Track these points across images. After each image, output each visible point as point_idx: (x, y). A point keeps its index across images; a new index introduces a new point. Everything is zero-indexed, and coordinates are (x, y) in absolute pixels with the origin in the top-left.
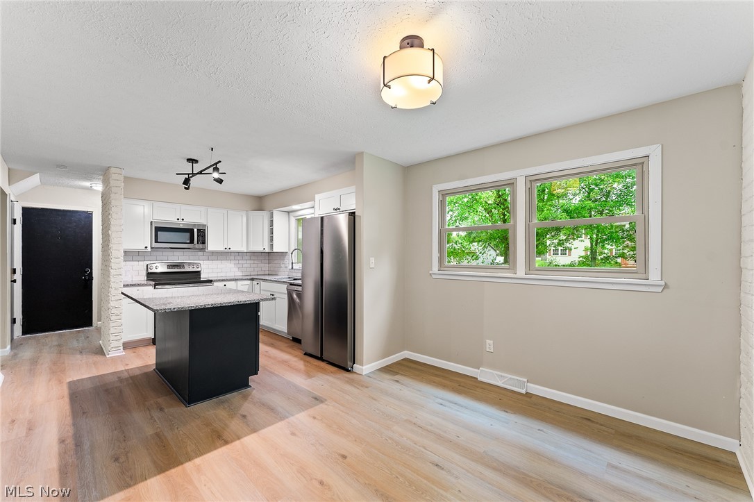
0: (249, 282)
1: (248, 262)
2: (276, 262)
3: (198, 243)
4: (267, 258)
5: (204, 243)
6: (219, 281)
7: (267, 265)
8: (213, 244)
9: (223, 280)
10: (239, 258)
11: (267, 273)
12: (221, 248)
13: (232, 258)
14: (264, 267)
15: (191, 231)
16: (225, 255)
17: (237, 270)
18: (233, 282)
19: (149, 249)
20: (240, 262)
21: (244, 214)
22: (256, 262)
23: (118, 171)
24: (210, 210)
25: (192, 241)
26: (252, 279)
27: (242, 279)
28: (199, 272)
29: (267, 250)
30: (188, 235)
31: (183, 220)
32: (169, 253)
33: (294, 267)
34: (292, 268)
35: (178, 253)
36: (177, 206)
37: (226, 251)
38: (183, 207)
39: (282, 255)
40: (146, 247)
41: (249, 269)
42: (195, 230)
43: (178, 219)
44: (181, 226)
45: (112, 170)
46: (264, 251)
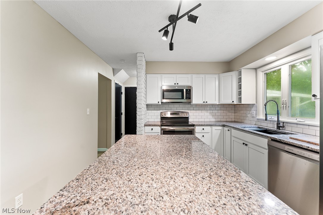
0: (221, 128)
1: (219, 111)
2: (242, 112)
3: (186, 99)
4: (233, 109)
5: (190, 98)
6: (199, 125)
7: (233, 114)
8: (196, 99)
9: (202, 125)
10: (212, 109)
11: (233, 120)
12: (201, 102)
13: (208, 108)
14: (231, 116)
15: (182, 91)
16: (203, 107)
17: (211, 117)
18: (209, 127)
19: (160, 103)
20: (214, 111)
21: (217, 76)
22: (224, 112)
23: (140, 55)
24: (194, 76)
25: (183, 98)
26: (224, 126)
27: (216, 125)
28: (188, 118)
29: (235, 103)
30: (180, 93)
31: (178, 84)
32: (172, 106)
33: (268, 118)
34: (266, 119)
35: (176, 105)
36: (174, 76)
37: (204, 104)
38: (178, 76)
39: (249, 106)
40: (159, 102)
41: (219, 117)
42: (185, 90)
43: (175, 84)
44: (177, 88)
45: (138, 55)
46: (233, 103)
